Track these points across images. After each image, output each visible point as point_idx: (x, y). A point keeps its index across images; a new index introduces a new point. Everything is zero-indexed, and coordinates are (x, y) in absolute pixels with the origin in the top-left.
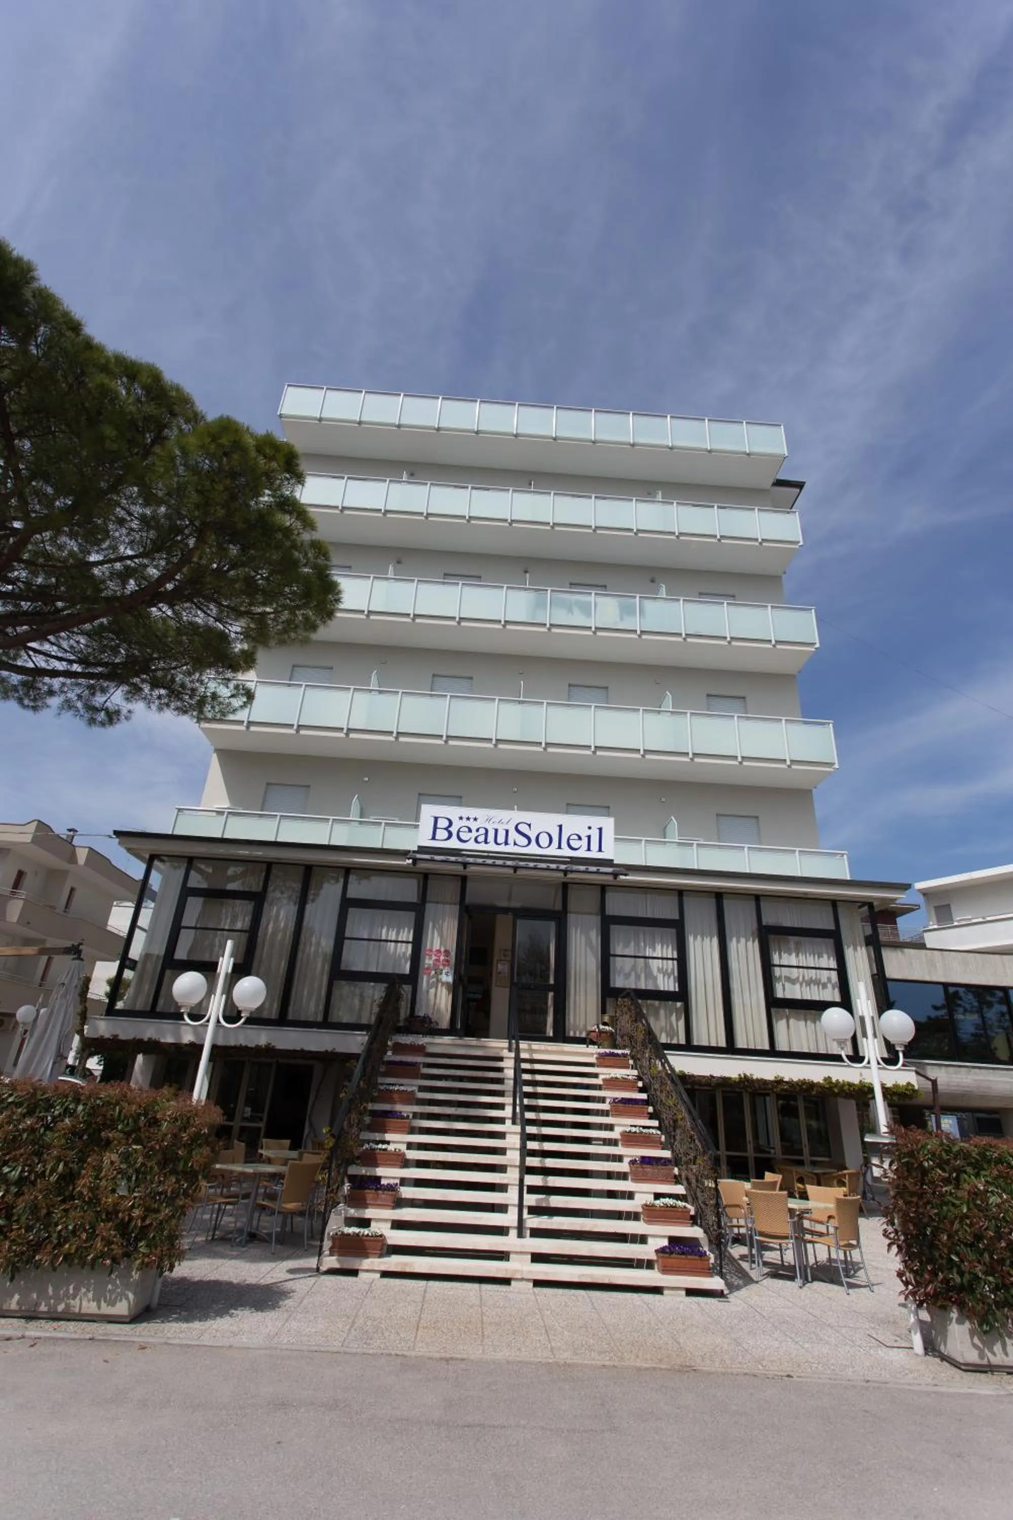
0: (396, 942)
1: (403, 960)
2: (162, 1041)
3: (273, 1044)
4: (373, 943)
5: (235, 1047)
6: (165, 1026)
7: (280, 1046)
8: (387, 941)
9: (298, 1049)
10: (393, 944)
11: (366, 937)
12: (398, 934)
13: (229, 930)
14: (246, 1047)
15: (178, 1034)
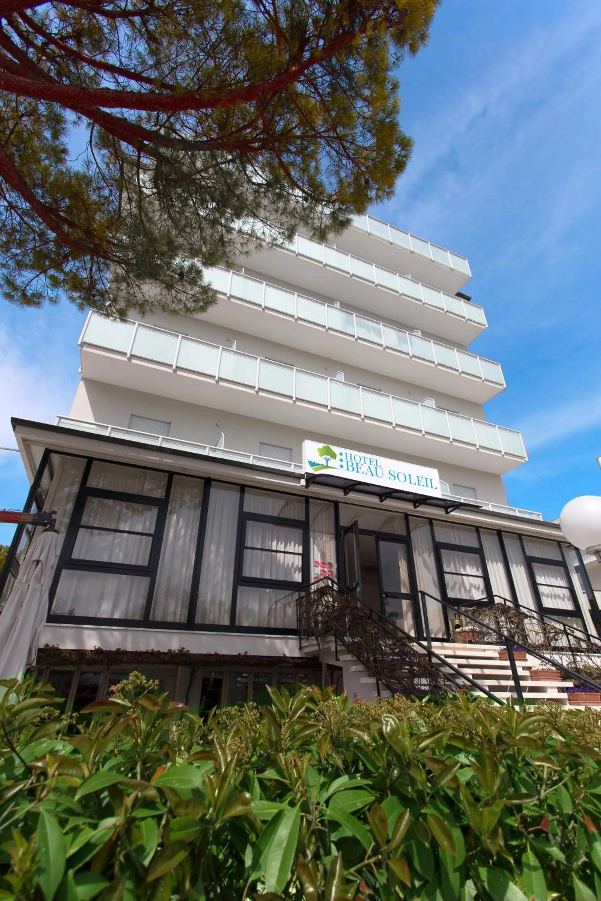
0: (285, 552)
1: (293, 570)
2: (62, 647)
3: (187, 649)
4: (264, 552)
5: (147, 653)
6: (64, 630)
7: (194, 650)
8: (277, 551)
9: (213, 653)
10: (282, 554)
11: (259, 547)
12: (285, 546)
13: (129, 532)
14: (159, 652)
15: (79, 639)
